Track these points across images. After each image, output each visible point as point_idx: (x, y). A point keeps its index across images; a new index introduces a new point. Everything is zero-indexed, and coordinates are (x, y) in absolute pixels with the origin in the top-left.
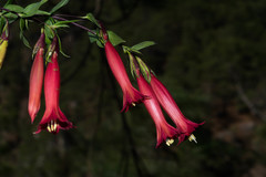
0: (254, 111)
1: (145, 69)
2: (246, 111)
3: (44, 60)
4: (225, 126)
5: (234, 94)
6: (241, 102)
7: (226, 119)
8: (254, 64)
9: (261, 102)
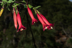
0: (67, 35)
1: (39, 12)
2: (64, 34)
3: (16, 13)
4: (59, 38)
5: (61, 30)
6: (63, 32)
7: (59, 36)
8: (67, 22)
9: (68, 33)
